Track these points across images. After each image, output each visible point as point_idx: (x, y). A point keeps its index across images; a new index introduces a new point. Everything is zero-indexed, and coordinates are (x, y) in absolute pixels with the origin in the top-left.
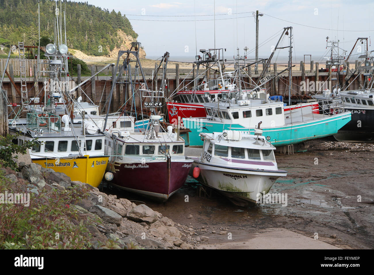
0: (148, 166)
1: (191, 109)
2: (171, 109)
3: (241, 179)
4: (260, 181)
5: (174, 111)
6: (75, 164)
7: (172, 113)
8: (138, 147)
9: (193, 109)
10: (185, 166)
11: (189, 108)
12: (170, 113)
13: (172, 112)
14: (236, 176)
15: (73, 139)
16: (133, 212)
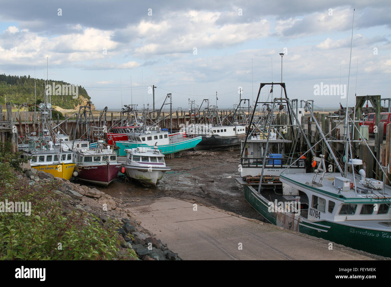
0: (97, 168)
1: (120, 136)
2: (109, 137)
3: (147, 172)
4: (157, 173)
6: (56, 168)
8: (91, 157)
10: (117, 167)
12: (108, 139)
13: (110, 138)
14: (144, 171)
15: (55, 154)
16: (89, 193)
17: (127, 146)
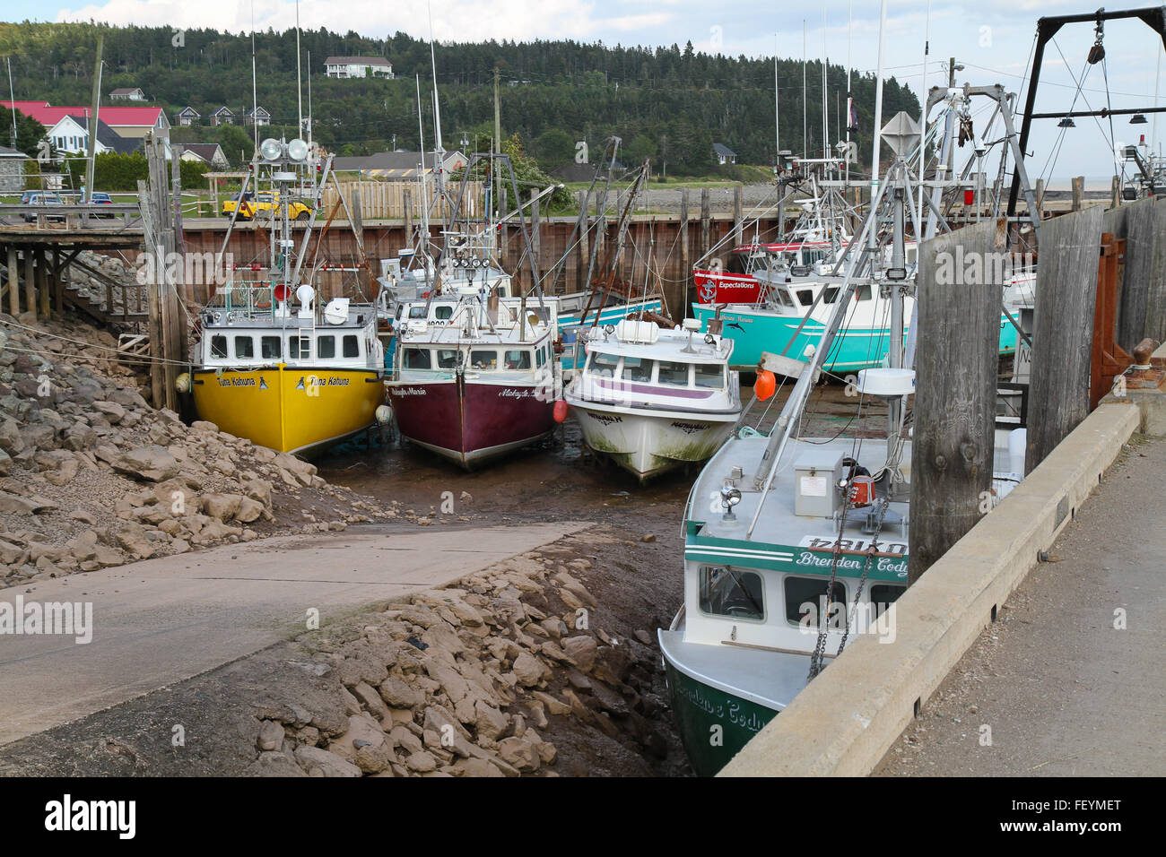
0: (423, 392)
1: (743, 286)
2: (704, 286)
3: (613, 424)
4: (645, 429)
5: (709, 291)
6: (262, 381)
7: (705, 295)
8: (427, 352)
9: (748, 286)
10: (507, 393)
11: (739, 282)
12: (702, 294)
13: (705, 293)
14: (604, 418)
16: (125, 460)
17: (737, 325)
